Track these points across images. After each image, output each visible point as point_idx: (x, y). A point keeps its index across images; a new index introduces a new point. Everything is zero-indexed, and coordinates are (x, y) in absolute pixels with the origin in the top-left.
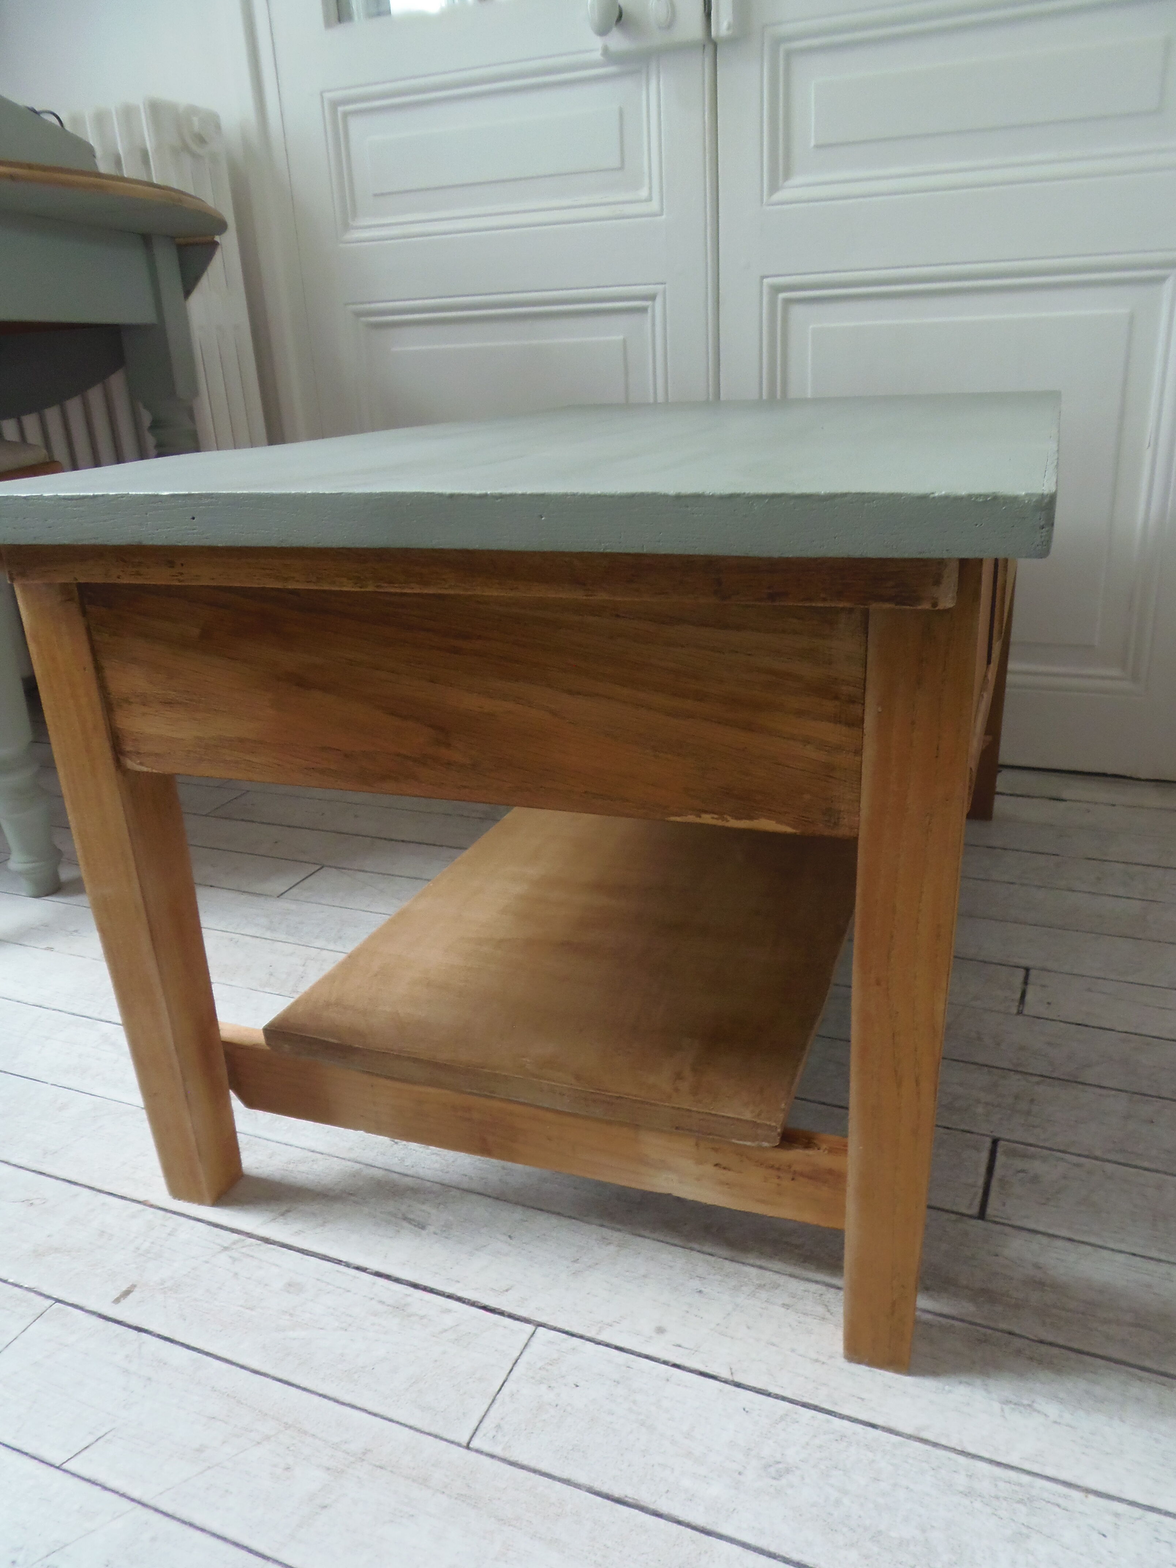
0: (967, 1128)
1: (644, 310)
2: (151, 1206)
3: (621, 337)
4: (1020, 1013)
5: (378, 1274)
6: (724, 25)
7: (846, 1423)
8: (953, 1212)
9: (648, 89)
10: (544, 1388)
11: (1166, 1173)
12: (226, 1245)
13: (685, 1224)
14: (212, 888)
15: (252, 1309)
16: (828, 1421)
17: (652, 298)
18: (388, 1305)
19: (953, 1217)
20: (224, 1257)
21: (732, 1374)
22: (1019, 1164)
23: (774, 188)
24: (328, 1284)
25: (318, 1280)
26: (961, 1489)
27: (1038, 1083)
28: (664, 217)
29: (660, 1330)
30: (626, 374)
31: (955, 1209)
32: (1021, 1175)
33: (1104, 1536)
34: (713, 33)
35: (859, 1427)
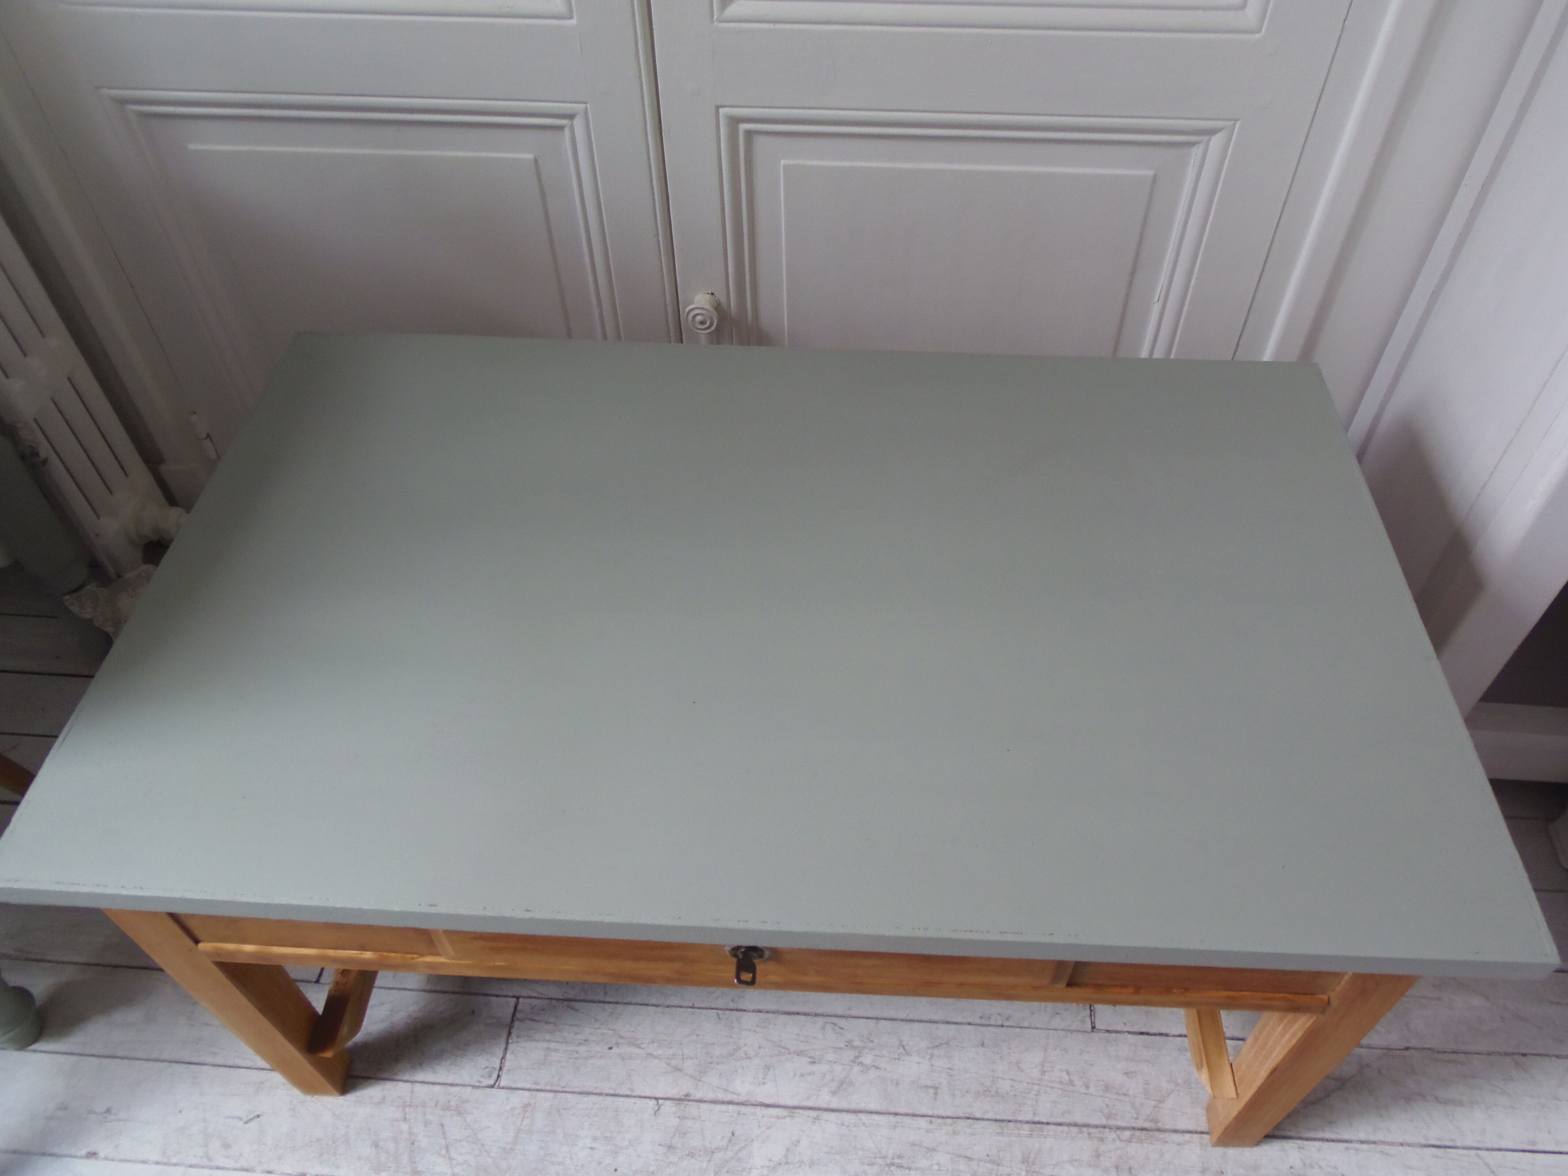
1: (559, 128)
3: (530, 156)
17: (570, 116)
28: (574, 23)
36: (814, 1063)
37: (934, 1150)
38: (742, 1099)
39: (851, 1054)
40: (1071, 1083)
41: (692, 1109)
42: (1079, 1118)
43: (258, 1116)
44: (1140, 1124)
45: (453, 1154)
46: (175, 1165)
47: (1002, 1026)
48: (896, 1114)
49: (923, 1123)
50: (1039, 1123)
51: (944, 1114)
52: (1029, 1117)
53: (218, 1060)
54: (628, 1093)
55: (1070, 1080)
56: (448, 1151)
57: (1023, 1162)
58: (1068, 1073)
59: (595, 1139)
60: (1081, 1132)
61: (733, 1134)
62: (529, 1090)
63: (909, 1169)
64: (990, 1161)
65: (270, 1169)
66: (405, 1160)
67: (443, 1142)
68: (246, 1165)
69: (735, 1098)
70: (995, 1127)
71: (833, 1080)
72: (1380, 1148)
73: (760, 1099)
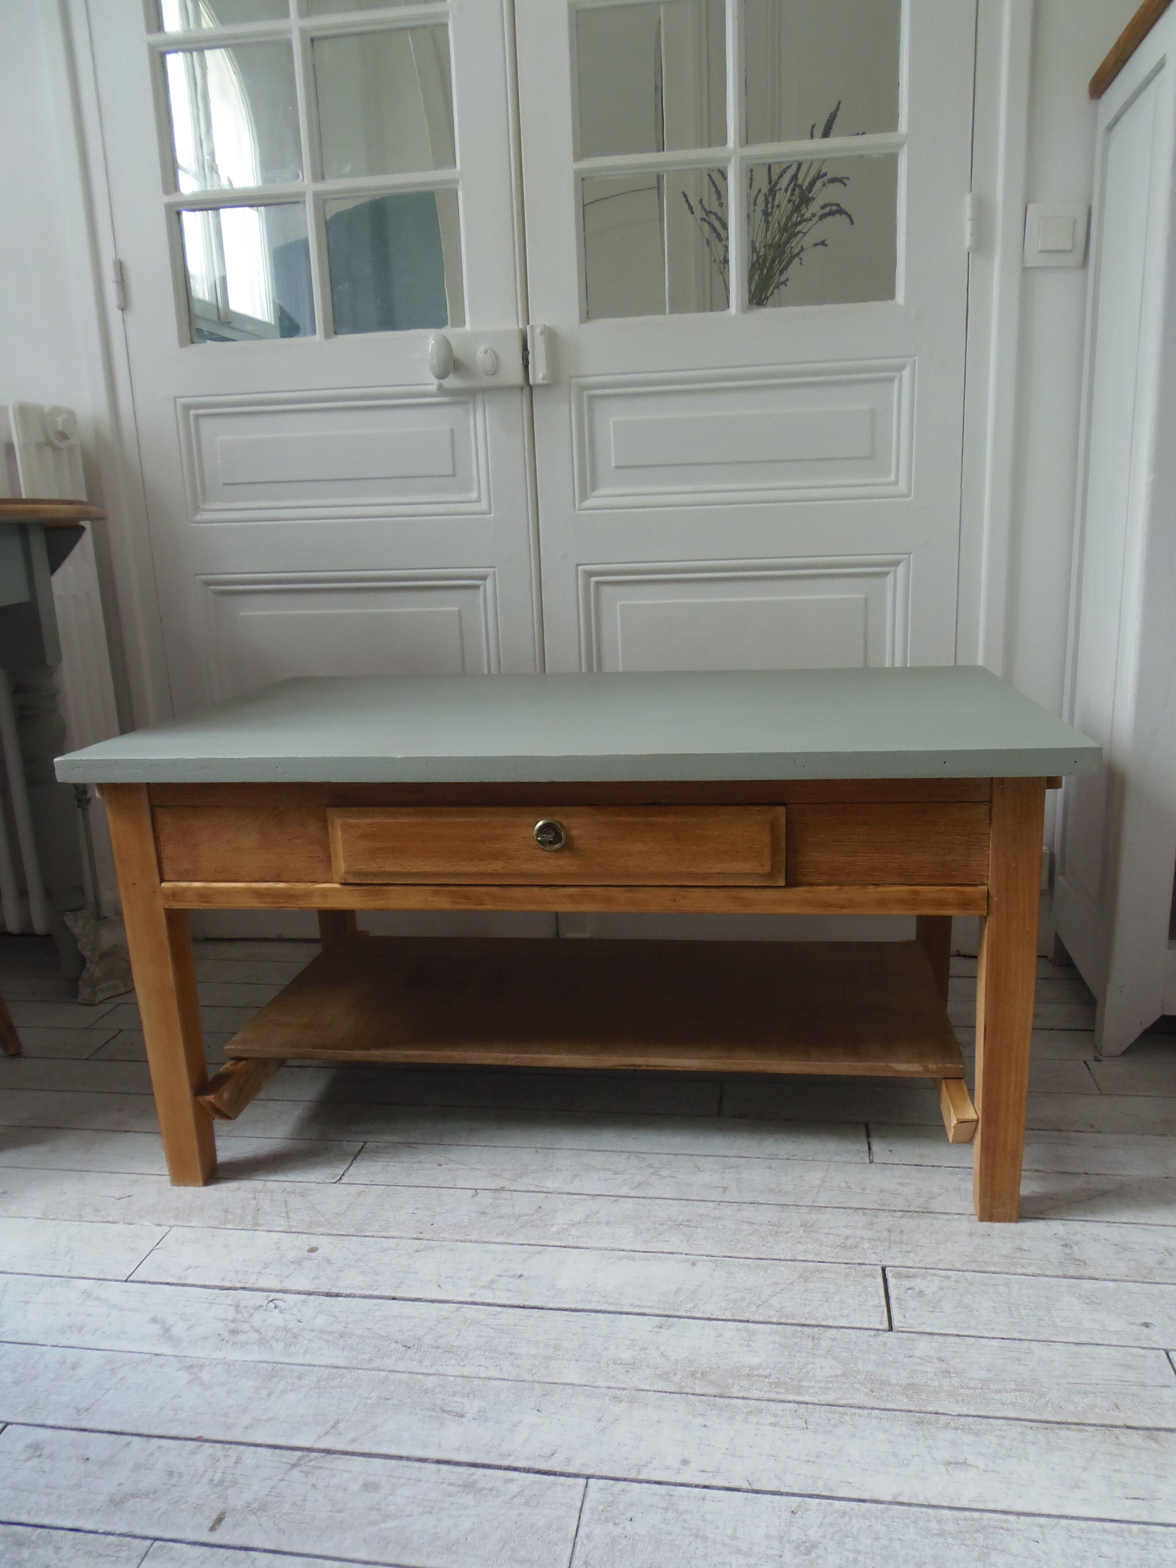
0: (861, 1261)
1: (477, 587)
2: (207, 1441)
3: (456, 609)
4: (871, 1162)
5: (439, 1462)
6: (540, 375)
7: (843, 1503)
8: (870, 1329)
9: (475, 417)
10: (610, 1525)
11: (1007, 1273)
12: (292, 1462)
13: (675, 1374)
14: (128, 1133)
15: (341, 1511)
16: (830, 1504)
17: (484, 578)
18: (458, 1486)
19: (872, 1333)
20: (295, 1474)
21: (750, 1484)
22: (907, 1283)
23: (584, 497)
24: (400, 1478)
25: (389, 1476)
26: (936, 1532)
27: (902, 1217)
28: (492, 515)
29: (685, 1462)
30: (462, 638)
31: (871, 1326)
32: (910, 1291)
33: (1037, 1542)
34: (531, 381)
35: (854, 1504)
36: (617, 1174)
37: (720, 1218)
38: (551, 1190)
39: (651, 1171)
40: (849, 1187)
41: (507, 1195)
42: (854, 1205)
43: (129, 1196)
44: (911, 1209)
45: (291, 1215)
46: (53, 1219)
47: (788, 1159)
48: (688, 1200)
49: (711, 1205)
50: (818, 1207)
51: (731, 1201)
52: (810, 1203)
53: (103, 1170)
54: (451, 1186)
55: (848, 1186)
56: (288, 1214)
57: (801, 1226)
58: (846, 1183)
59: (417, 1209)
60: (856, 1212)
61: (540, 1207)
62: (365, 1184)
63: (696, 1227)
64: (771, 1225)
65: (131, 1222)
66: (249, 1218)
67: (285, 1210)
68: (111, 1220)
69: (545, 1190)
70: (777, 1208)
71: (633, 1182)
72: (1141, 1226)
73: (567, 1191)
